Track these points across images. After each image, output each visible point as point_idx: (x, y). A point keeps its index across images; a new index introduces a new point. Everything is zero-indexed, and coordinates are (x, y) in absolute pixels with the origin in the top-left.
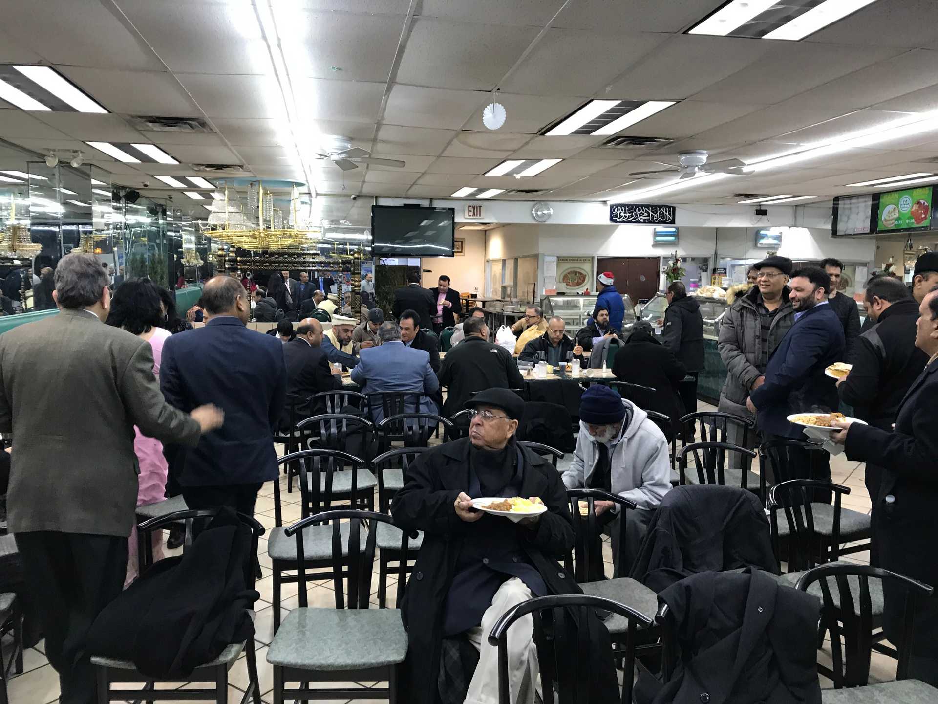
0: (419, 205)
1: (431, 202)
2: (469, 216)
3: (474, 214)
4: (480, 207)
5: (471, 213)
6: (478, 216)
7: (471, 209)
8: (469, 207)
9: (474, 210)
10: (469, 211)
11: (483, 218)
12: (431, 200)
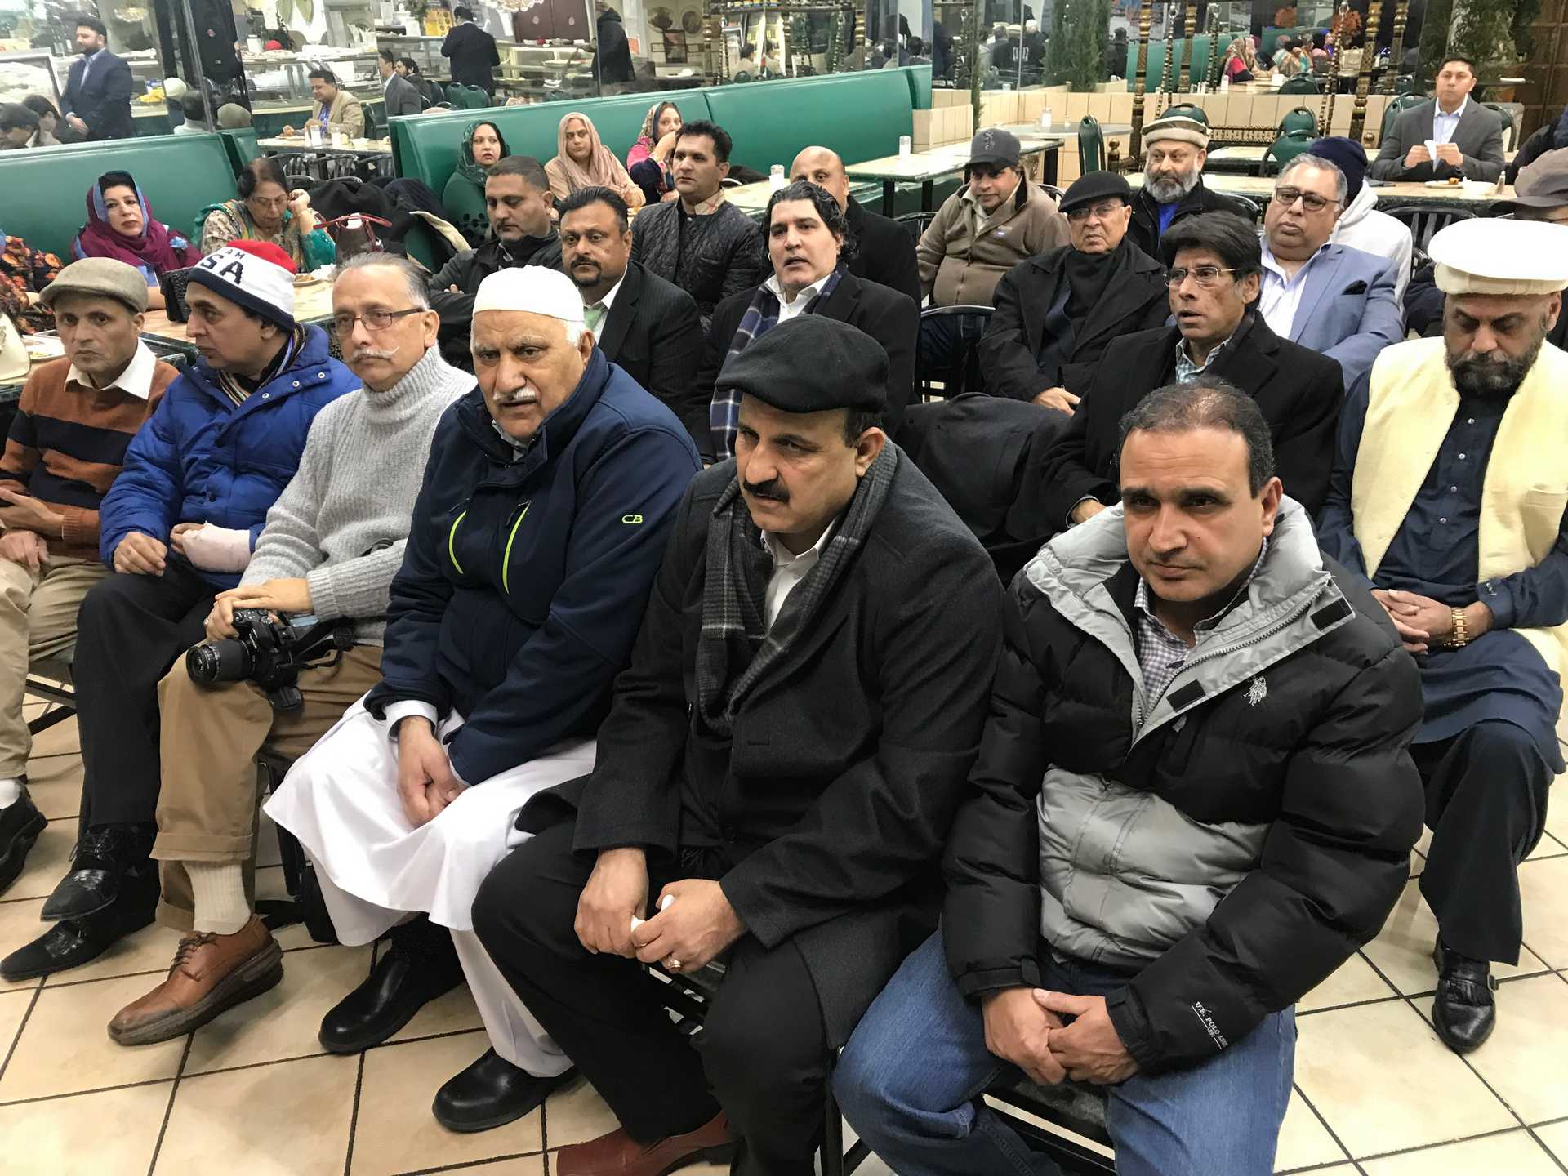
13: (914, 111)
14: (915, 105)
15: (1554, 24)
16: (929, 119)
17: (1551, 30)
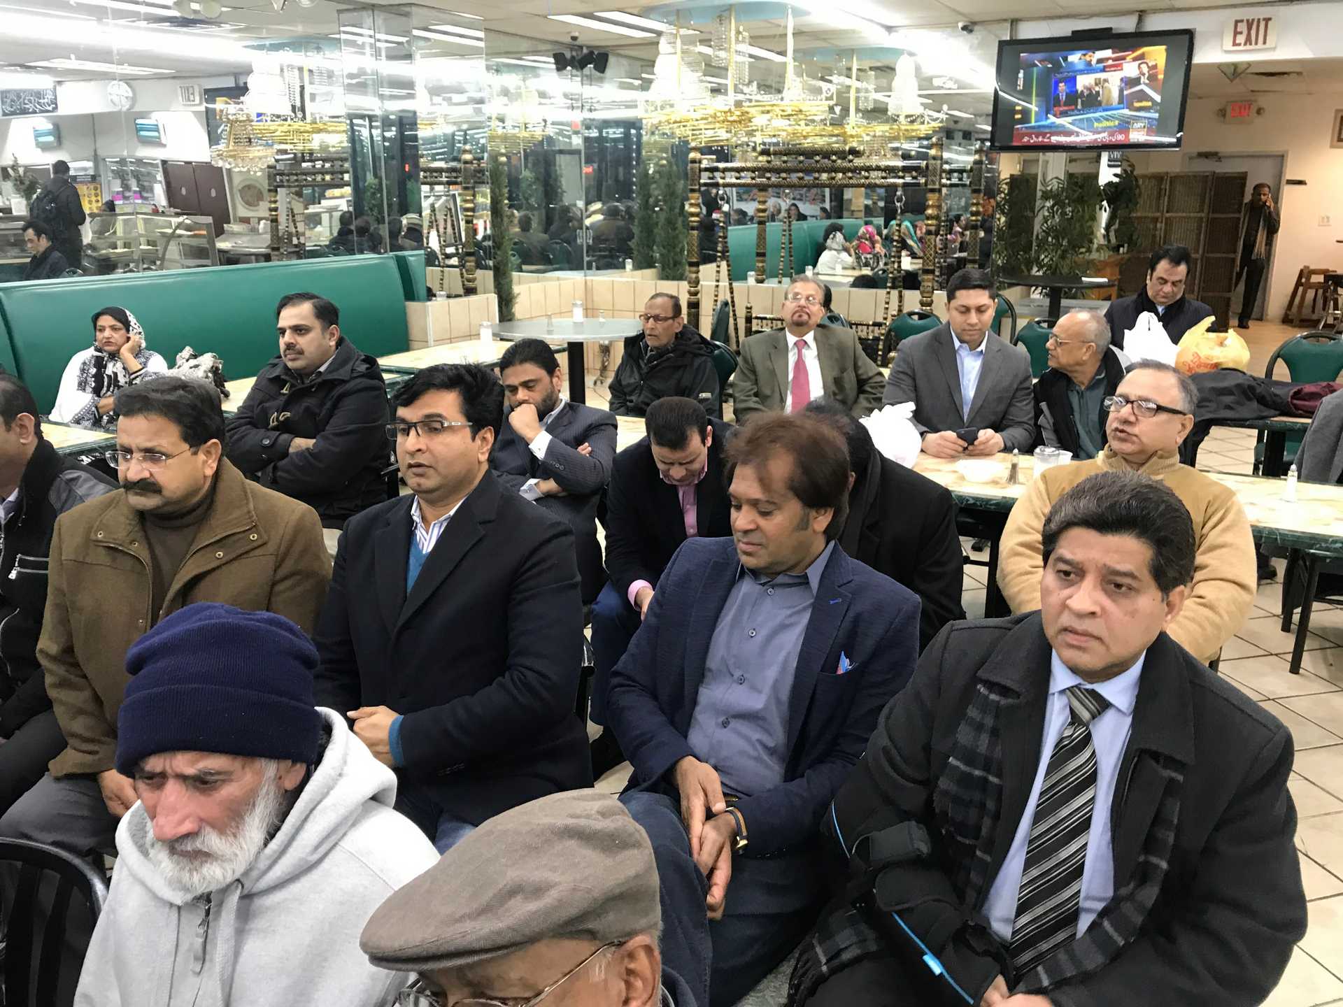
0: (1111, 29)
1: (1140, 20)
2: (1235, 44)
3: (1248, 41)
4: (1267, 20)
5: (1241, 39)
6: (1260, 45)
7: (1243, 27)
8: (1237, 22)
9: (1249, 29)
10: (1236, 33)
11: (1274, 49)
12: (1142, 14)
13: (408, 303)
14: (410, 295)
15: (1158, 214)
16: (425, 313)
17: (1155, 220)
